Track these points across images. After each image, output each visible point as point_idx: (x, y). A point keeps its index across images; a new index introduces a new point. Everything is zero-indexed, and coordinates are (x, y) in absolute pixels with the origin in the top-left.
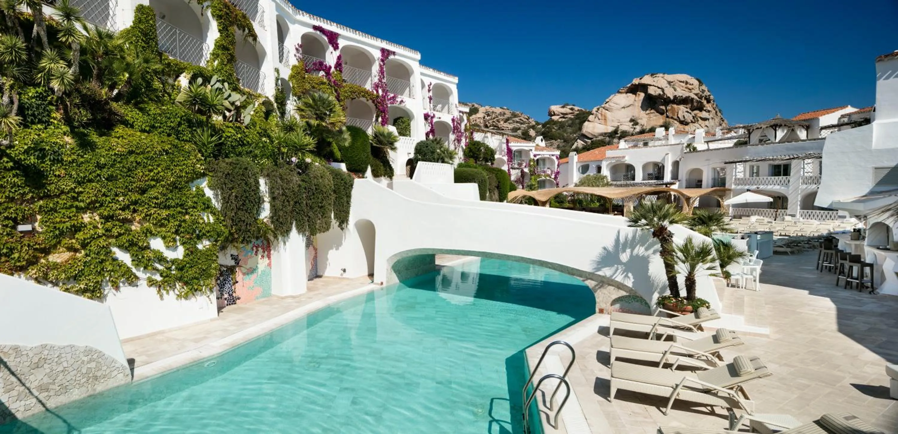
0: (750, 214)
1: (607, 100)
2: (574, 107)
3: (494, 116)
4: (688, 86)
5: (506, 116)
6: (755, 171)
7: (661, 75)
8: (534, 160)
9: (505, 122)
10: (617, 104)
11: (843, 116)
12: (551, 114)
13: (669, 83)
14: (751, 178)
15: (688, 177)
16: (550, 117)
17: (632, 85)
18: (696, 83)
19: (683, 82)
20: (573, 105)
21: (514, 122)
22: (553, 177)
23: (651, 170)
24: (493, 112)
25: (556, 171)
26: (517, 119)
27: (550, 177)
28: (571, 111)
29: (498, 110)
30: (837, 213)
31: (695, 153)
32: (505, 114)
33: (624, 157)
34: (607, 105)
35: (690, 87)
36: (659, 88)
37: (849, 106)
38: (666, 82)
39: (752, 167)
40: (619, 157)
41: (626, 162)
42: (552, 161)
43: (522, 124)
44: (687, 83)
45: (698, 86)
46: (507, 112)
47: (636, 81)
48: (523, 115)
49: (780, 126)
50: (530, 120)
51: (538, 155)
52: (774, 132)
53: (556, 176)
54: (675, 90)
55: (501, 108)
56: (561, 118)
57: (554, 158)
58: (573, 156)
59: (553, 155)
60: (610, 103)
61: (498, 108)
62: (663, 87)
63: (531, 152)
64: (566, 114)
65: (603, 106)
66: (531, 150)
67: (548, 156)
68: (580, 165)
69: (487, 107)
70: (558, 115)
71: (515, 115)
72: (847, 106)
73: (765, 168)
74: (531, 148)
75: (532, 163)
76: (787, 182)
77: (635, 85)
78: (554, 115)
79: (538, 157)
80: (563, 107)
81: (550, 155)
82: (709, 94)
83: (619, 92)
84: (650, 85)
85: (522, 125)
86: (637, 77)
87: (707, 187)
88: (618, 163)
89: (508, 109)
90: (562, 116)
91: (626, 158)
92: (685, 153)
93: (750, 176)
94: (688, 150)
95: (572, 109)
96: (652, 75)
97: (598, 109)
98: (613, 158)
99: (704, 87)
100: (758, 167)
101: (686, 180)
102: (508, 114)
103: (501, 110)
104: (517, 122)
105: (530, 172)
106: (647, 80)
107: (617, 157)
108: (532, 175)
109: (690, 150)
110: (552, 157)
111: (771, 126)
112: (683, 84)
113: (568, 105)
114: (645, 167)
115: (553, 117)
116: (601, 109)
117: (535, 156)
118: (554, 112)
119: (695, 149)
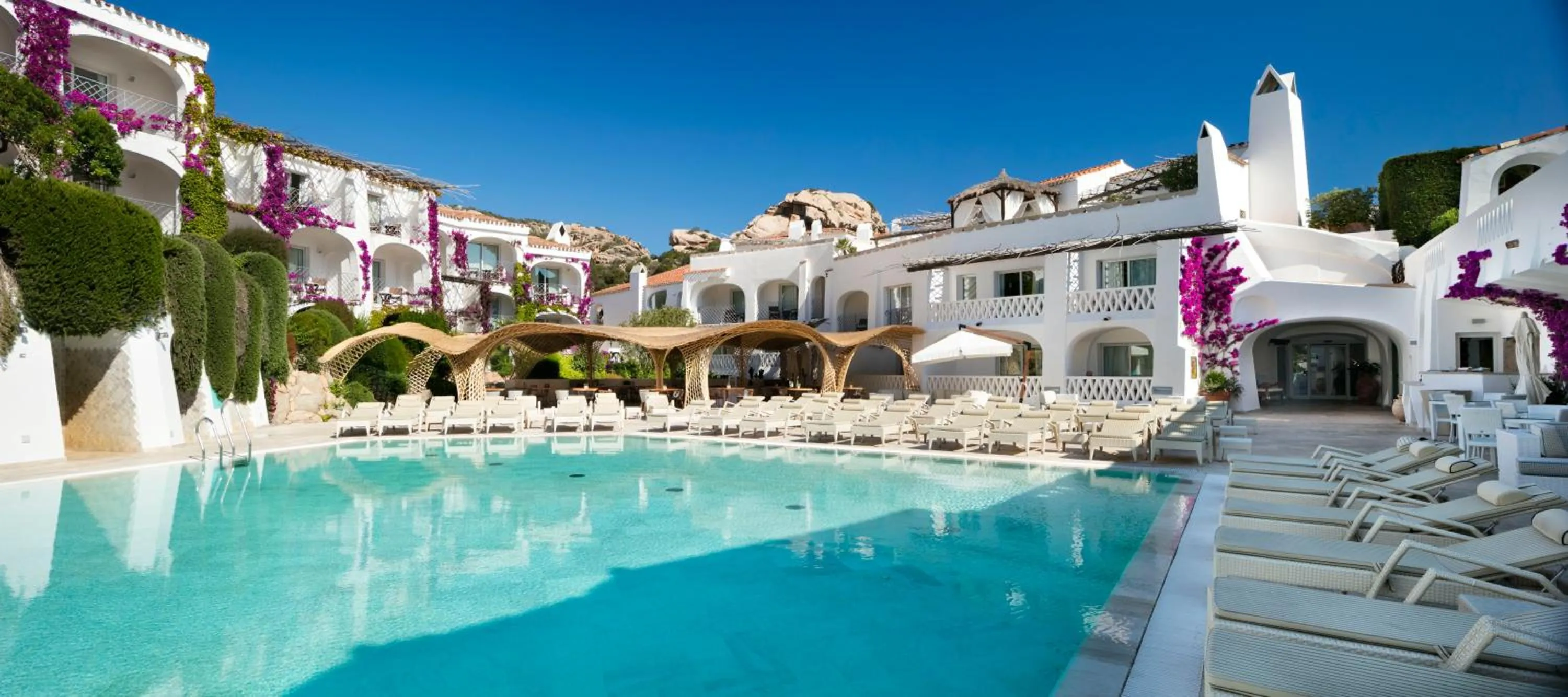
0: (964, 386)
1: (751, 223)
2: (707, 234)
3: (584, 240)
4: (857, 210)
5: (603, 243)
6: (967, 287)
7: (823, 192)
8: (524, 266)
9: (602, 250)
10: (763, 229)
11: (1113, 180)
12: (674, 242)
13: (834, 204)
14: (962, 302)
15: (841, 313)
16: (670, 248)
17: (785, 202)
18: (868, 208)
19: (851, 204)
20: (707, 231)
21: (616, 251)
22: (575, 309)
23: (774, 299)
24: (583, 234)
25: (582, 297)
26: (621, 247)
27: (568, 311)
28: (702, 240)
29: (592, 231)
30: (1150, 382)
31: (853, 258)
32: (602, 237)
33: (723, 270)
34: (750, 230)
35: (860, 212)
36: (820, 210)
37: (1122, 161)
38: (829, 202)
39: (961, 280)
40: (716, 271)
41: (728, 282)
42: (575, 275)
43: (628, 255)
44: (856, 206)
45: (870, 213)
46: (606, 235)
47: (790, 198)
48: (631, 242)
49: (1011, 189)
50: (642, 250)
51: (537, 256)
52: (999, 201)
53: (581, 309)
54: (841, 215)
55: (596, 228)
56: (687, 248)
57: (578, 267)
58: (637, 274)
59: (574, 260)
60: (755, 228)
61: (593, 228)
62: (826, 209)
63: (517, 248)
64: (696, 244)
65: (745, 231)
66: (519, 243)
67: (563, 261)
68: (650, 292)
69: (574, 225)
70: (684, 244)
71: (618, 241)
72: (1118, 161)
73: (986, 275)
74: (518, 238)
75: (520, 275)
76: (1037, 307)
77: (789, 203)
78: (678, 243)
79: (536, 261)
80: (691, 232)
81: (567, 259)
82: (884, 224)
83: (767, 212)
84: (809, 205)
85: (629, 258)
86: (791, 192)
87: (877, 326)
88: (714, 283)
89: (608, 231)
90: (689, 245)
91: (728, 273)
92: (836, 259)
93: (958, 299)
94: (840, 252)
95: (704, 236)
96: (811, 191)
97: (738, 235)
98: (704, 271)
99: (877, 215)
100: (973, 280)
101: (839, 318)
102: (608, 238)
103: (596, 232)
104: (621, 252)
105: (515, 294)
106: (804, 197)
107: (709, 271)
108: (519, 302)
109: (845, 252)
110: (573, 265)
111: (994, 190)
112: (852, 208)
113: (698, 229)
114: (763, 291)
115: (676, 247)
116: (741, 236)
117: (528, 257)
118: (677, 239)
119: (853, 251)
